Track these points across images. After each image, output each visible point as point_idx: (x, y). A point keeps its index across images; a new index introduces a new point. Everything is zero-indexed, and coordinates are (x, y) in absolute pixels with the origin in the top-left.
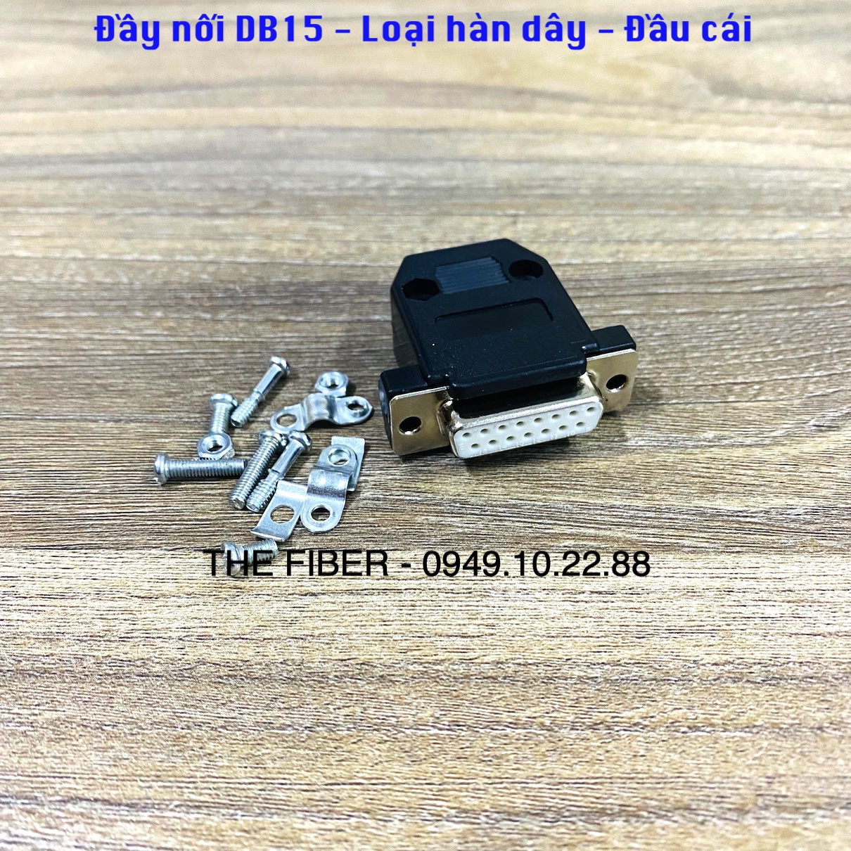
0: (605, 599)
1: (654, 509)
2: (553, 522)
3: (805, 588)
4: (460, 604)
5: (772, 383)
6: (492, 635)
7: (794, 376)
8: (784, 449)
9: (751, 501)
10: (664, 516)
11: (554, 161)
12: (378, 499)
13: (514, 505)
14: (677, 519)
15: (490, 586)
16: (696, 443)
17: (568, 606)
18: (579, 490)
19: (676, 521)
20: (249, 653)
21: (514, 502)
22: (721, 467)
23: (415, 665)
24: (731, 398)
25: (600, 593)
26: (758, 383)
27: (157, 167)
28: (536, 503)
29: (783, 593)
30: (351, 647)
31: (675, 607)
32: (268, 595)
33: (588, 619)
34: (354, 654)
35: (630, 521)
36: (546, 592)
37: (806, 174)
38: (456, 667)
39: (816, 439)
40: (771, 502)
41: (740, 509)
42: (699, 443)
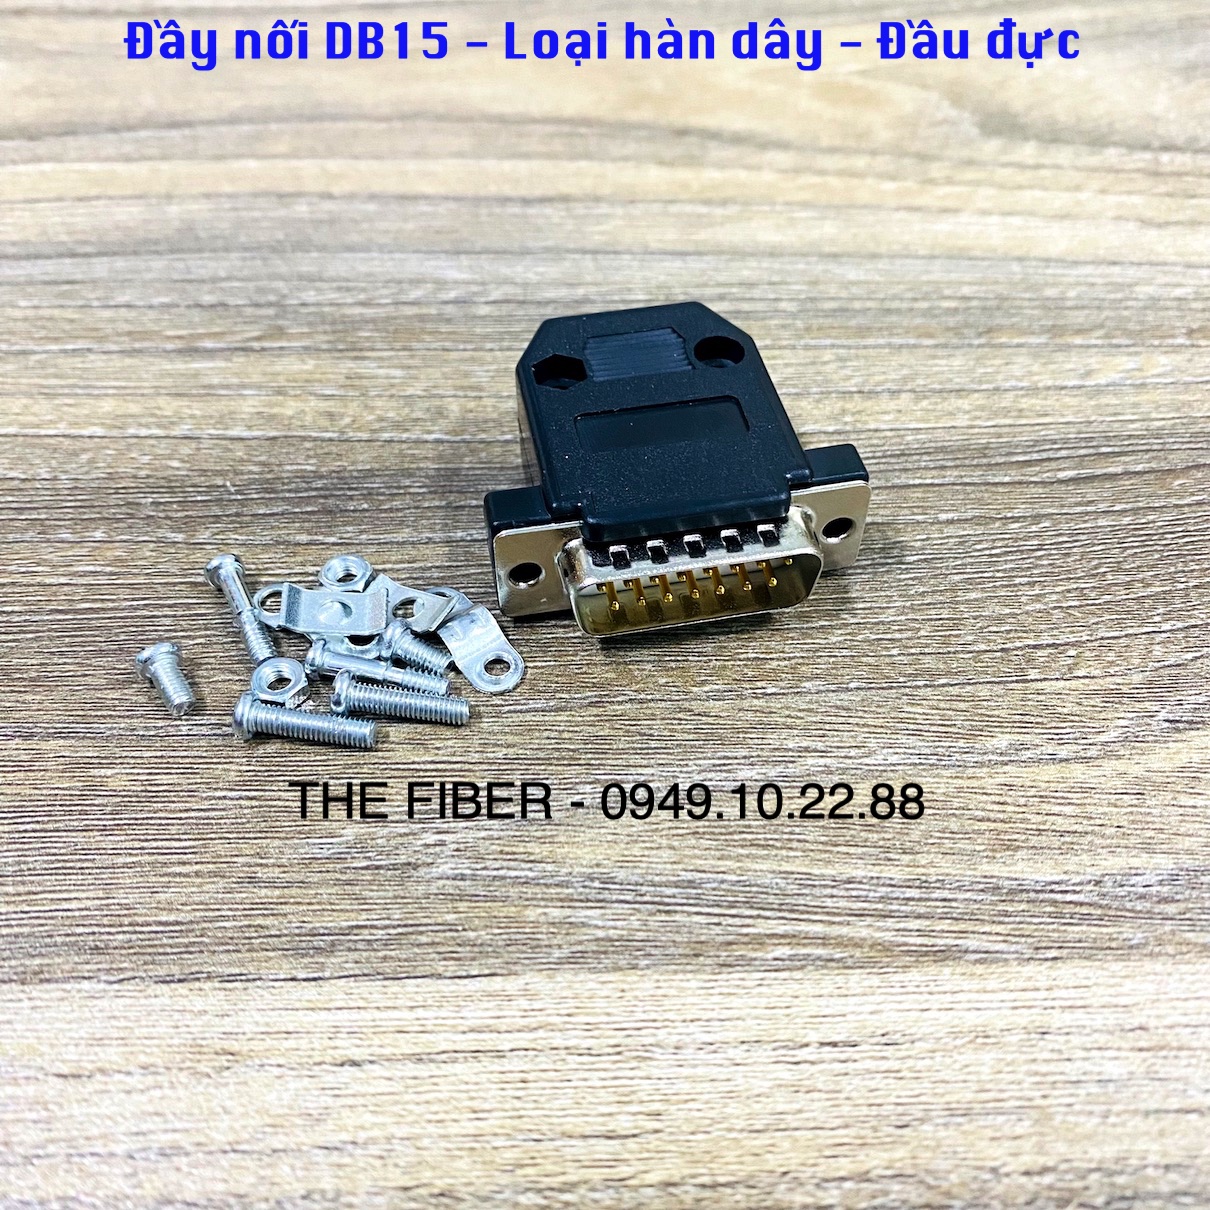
0: (843, 1057)
1: (917, 883)
2: (755, 913)
3: (1168, 1021)
4: (603, 1074)
5: (1096, 644)
6: (656, 1131)
7: (1131, 631)
8: (1120, 765)
9: (1072, 862)
10: (934, 896)
11: (738, 254)
12: (463, 878)
13: (690, 881)
14: (955, 900)
15: (651, 1040)
16: (979, 758)
17: (784, 1073)
18: (796, 849)
19: (954, 904)
20: (245, 1182)
21: (689, 876)
22: (1022, 801)
23: (530, 1195)
24: (1033, 674)
25: (834, 1044)
26: (1073, 645)
27: (101, 267)
28: (725, 877)
29: (1131, 1034)
30: (420, 1163)
31: (957, 1066)
32: (279, 1066)
33: (816, 1095)
34: (427, 1175)
35: (880, 906)
36: (745, 1047)
37: (1132, 273)
38: (597, 1195)
39: (1171, 745)
40: (1103, 863)
41: (1057, 878)
42: (986, 758)
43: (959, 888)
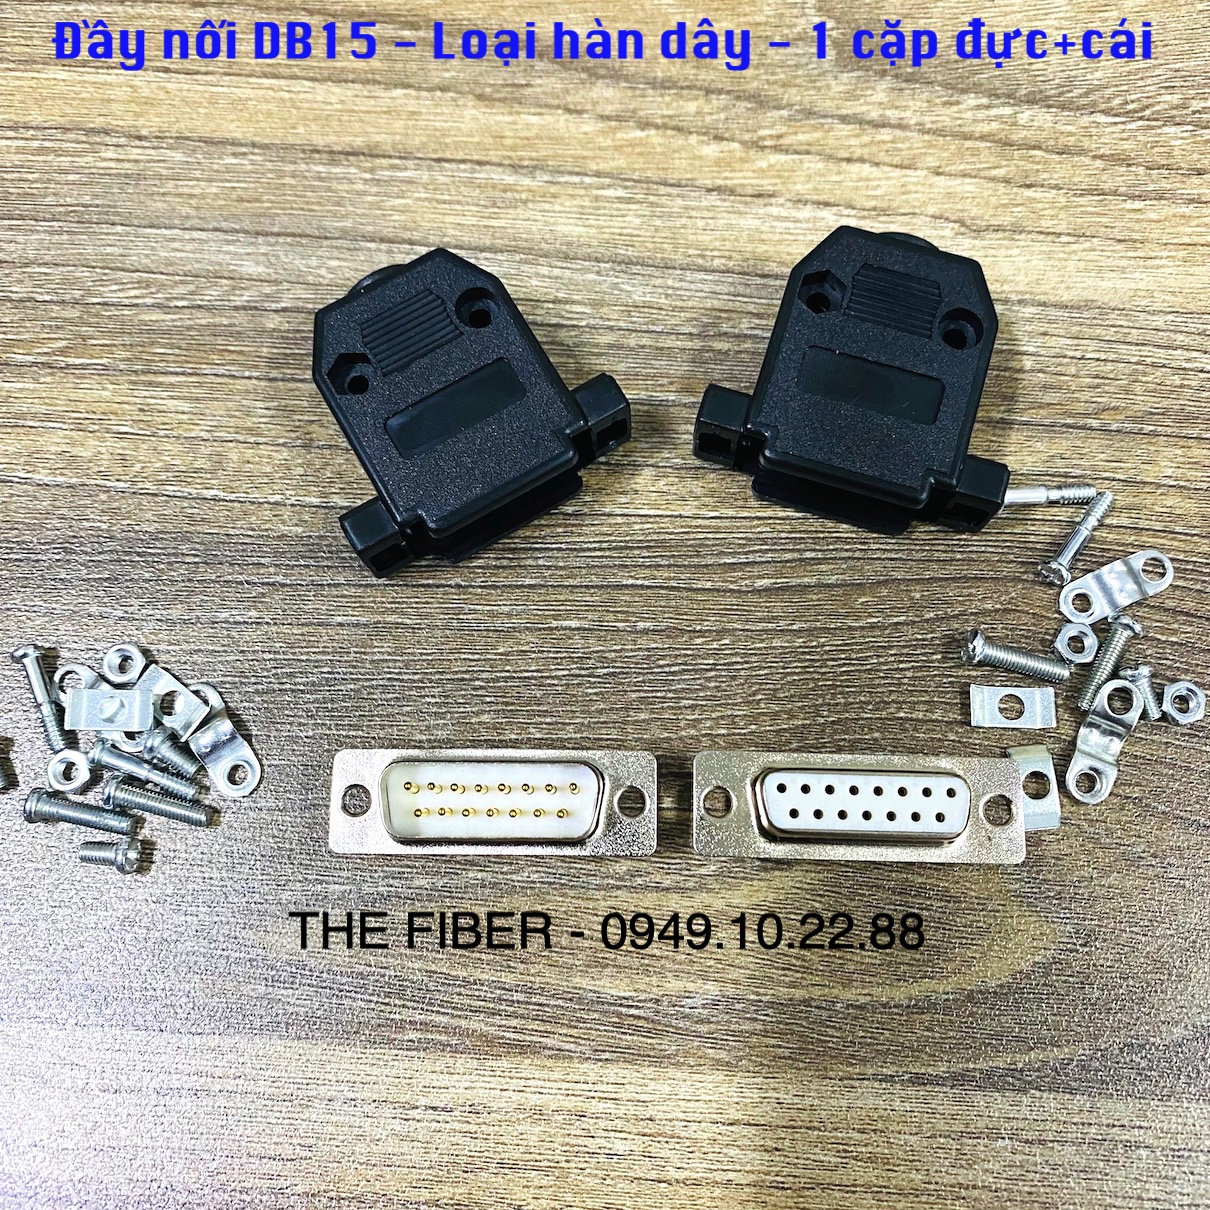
0: (440, 1118)
1: (524, 989)
2: (401, 1002)
3: (670, 1116)
4: (278, 1115)
9: (642, 982)
10: (533, 1000)
14: (548, 1005)
15: (314, 1093)
17: (397, 1125)
19: (547, 1009)
25: (434, 1109)
29: (641, 1123)
31: (515, 1133)
33: (416, 1144)
36: (375, 1104)
40: (667, 985)
41: (627, 994)
42: (606, 881)
43: (553, 996)
